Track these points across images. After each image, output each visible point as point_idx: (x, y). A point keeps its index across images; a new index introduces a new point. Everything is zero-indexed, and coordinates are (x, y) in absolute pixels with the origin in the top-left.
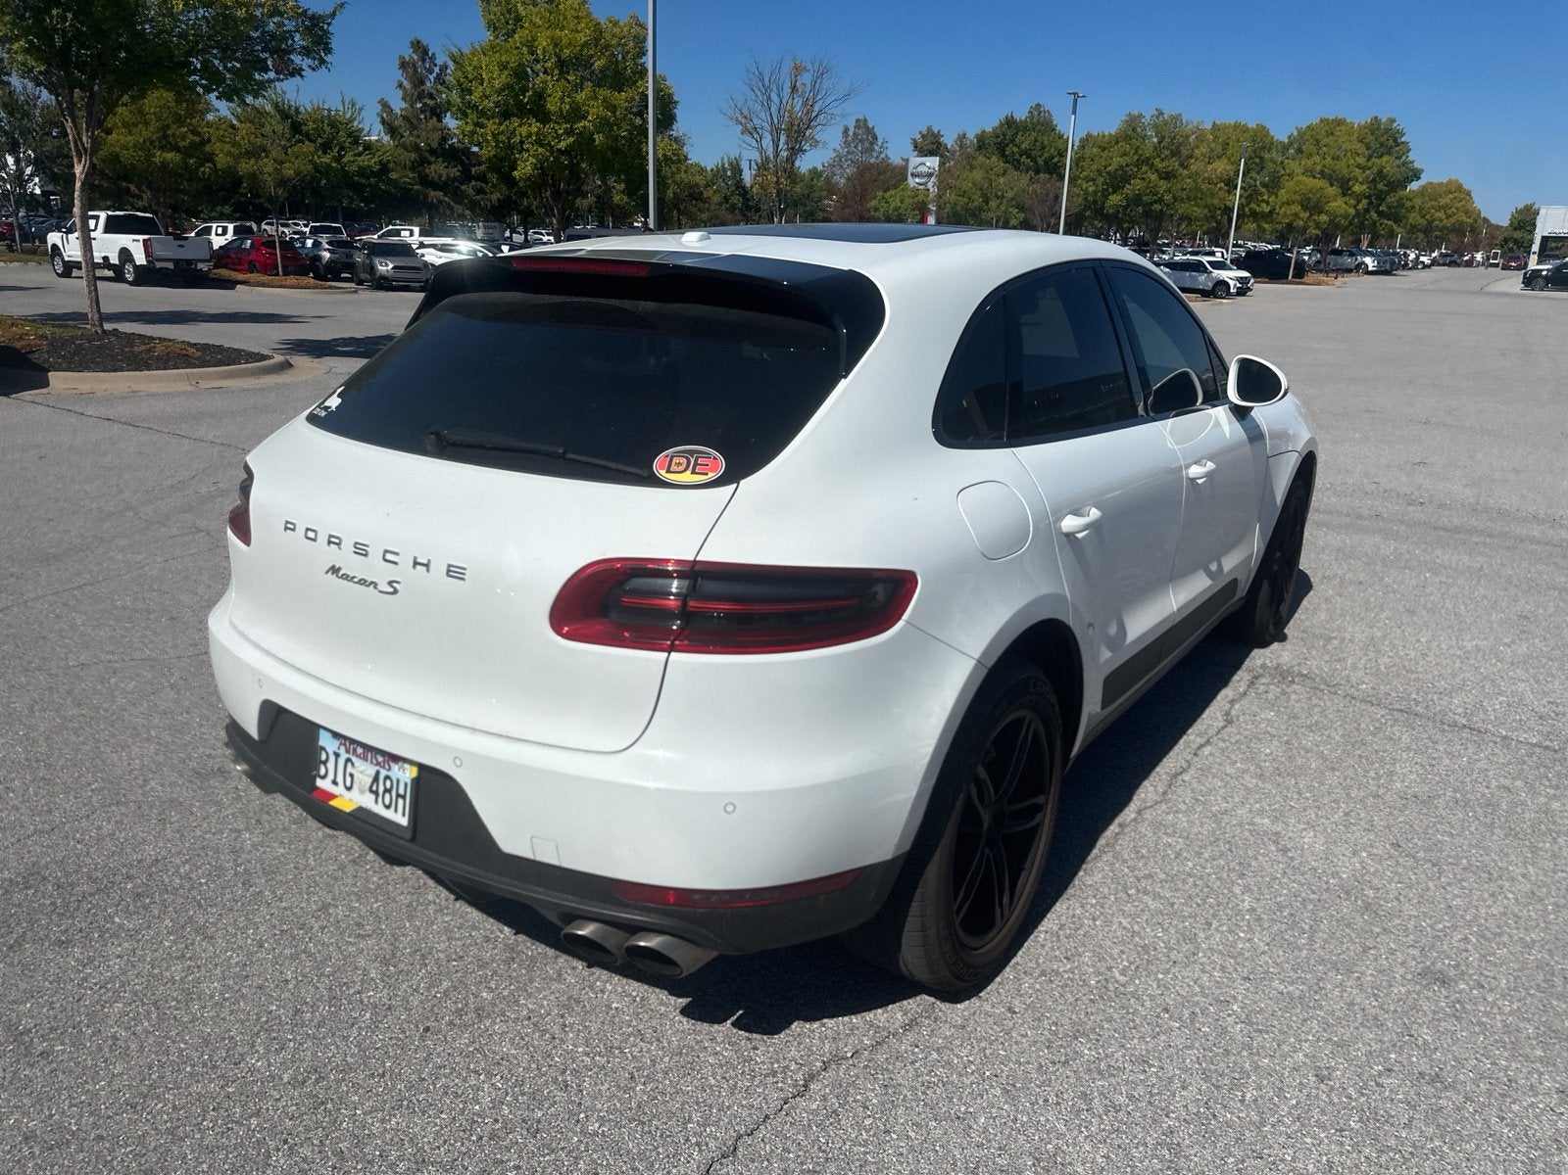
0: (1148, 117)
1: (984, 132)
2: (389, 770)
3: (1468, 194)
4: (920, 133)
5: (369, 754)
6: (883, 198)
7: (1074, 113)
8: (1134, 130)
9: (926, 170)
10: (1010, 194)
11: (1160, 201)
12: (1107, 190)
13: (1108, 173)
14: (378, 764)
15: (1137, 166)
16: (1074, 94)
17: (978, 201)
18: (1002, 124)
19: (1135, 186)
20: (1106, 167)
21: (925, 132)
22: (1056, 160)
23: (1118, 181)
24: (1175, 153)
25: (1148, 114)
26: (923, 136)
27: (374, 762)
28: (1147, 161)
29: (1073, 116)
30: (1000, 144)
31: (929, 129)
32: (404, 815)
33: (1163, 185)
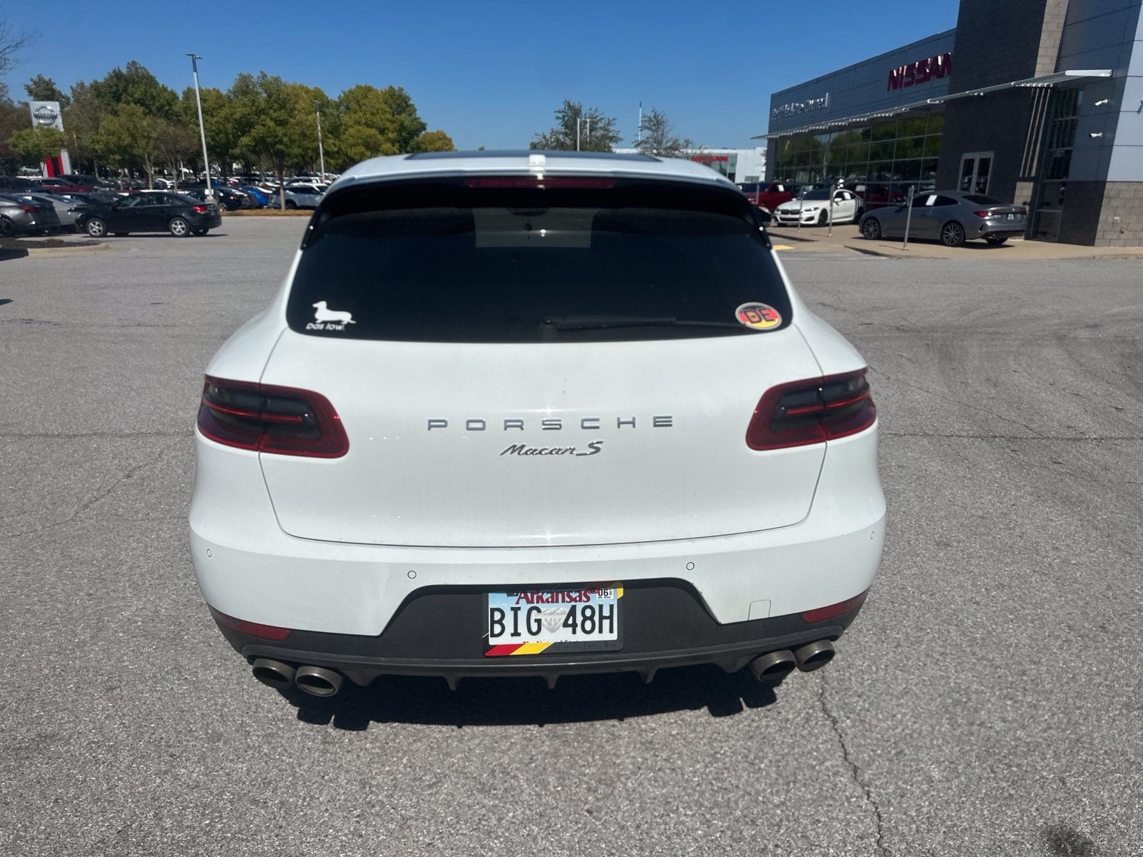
0: (255, 78)
1: (96, 82)
2: (588, 599)
3: (450, 140)
4: (32, 80)
5: (560, 595)
6: (20, 136)
7: (195, 70)
8: (247, 87)
9: (49, 113)
10: (154, 135)
11: (281, 142)
12: (236, 133)
13: (236, 120)
14: (572, 599)
15: (256, 115)
16: (192, 55)
17: (128, 140)
18: (111, 77)
19: (258, 131)
20: (232, 115)
21: (36, 79)
22: (167, 108)
23: (244, 126)
24: (282, 107)
25: (256, 76)
26: (35, 83)
27: (567, 599)
28: (262, 111)
29: (195, 74)
30: (114, 93)
31: (40, 78)
32: (611, 631)
33: (280, 131)
